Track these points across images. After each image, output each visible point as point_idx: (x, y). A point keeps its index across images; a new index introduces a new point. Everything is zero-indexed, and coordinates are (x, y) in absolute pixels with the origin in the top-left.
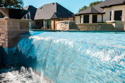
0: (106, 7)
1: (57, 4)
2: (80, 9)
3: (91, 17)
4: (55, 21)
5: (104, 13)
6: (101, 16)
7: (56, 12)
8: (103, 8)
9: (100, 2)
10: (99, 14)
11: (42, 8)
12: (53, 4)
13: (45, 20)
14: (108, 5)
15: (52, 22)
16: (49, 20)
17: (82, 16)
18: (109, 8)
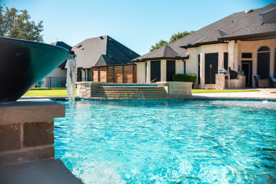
0: (190, 46)
1: (108, 37)
2: (153, 47)
3: (163, 64)
4: (101, 72)
5: (188, 58)
6: (183, 62)
7: (105, 54)
8: (186, 47)
9: (189, 34)
10: (179, 58)
11: (80, 46)
12: (102, 38)
13: (84, 69)
14: (193, 44)
15: (96, 73)
16: (90, 69)
17: (149, 63)
18: (196, 48)
